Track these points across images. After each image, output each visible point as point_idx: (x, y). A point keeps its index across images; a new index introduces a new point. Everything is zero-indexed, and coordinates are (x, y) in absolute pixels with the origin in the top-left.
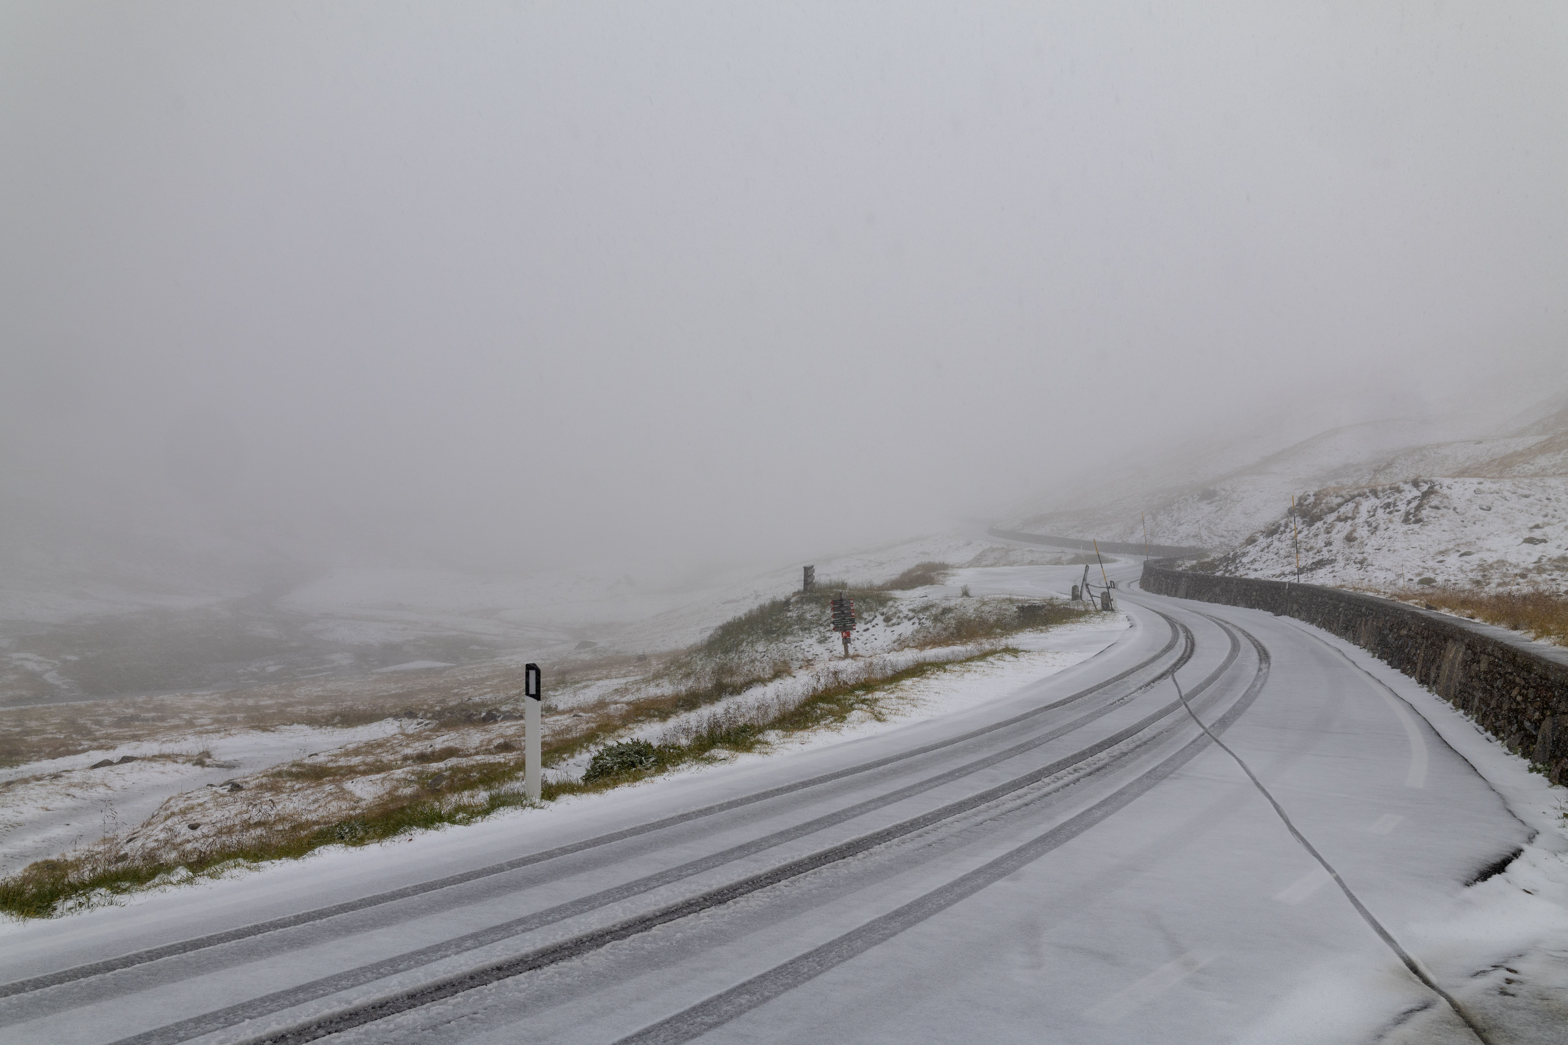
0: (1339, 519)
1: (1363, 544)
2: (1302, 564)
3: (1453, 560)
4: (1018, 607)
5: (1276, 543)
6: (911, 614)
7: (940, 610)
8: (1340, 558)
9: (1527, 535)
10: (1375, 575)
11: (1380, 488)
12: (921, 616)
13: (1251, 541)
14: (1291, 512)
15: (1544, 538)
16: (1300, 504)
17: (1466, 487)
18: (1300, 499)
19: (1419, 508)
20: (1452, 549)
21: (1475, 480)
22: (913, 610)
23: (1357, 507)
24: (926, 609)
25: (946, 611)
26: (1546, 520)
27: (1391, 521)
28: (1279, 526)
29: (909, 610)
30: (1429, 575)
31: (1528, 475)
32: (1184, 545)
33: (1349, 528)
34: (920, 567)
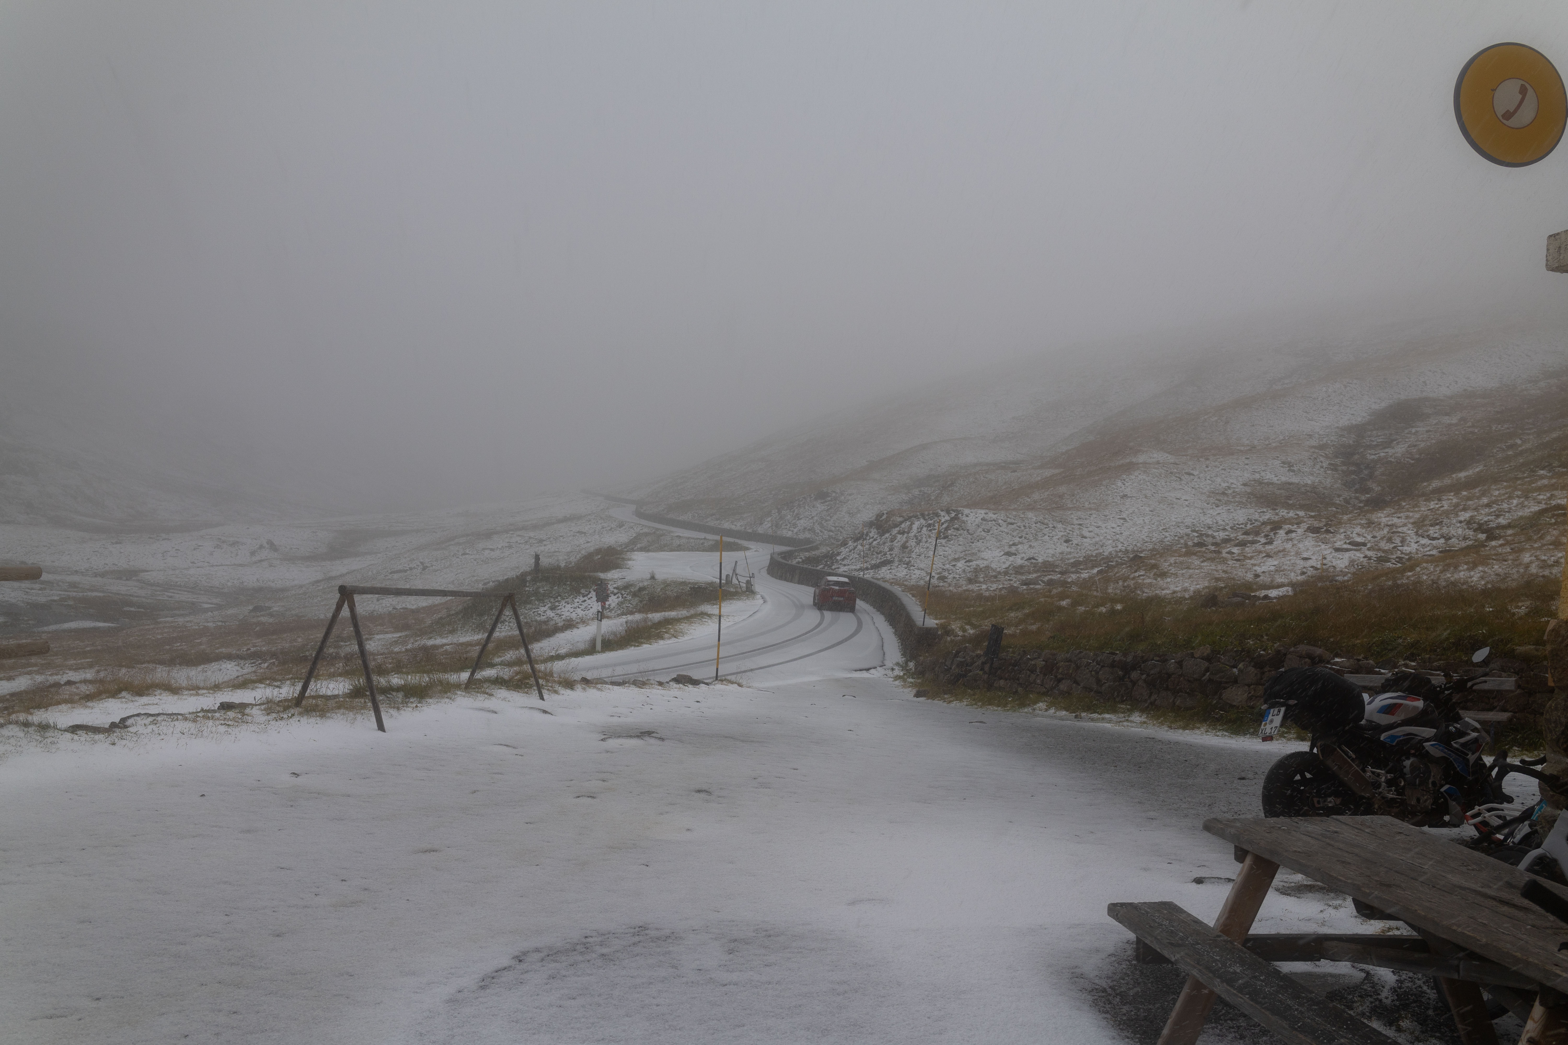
0: (900, 533)
1: (911, 551)
2: (873, 563)
3: (960, 564)
4: (690, 588)
5: (859, 547)
6: (616, 591)
7: (637, 588)
8: (896, 559)
9: (1007, 549)
10: (914, 572)
11: (926, 513)
12: (623, 592)
13: (844, 544)
14: (871, 524)
15: (1016, 552)
16: (877, 519)
17: (977, 516)
18: (877, 516)
19: (947, 529)
20: (962, 557)
21: (983, 512)
22: (618, 588)
23: (911, 525)
24: (627, 587)
25: (641, 589)
27: (930, 537)
28: (862, 534)
29: (614, 588)
30: (945, 574)
31: (1015, 509)
32: (802, 536)
33: (904, 539)
34: (598, 551)
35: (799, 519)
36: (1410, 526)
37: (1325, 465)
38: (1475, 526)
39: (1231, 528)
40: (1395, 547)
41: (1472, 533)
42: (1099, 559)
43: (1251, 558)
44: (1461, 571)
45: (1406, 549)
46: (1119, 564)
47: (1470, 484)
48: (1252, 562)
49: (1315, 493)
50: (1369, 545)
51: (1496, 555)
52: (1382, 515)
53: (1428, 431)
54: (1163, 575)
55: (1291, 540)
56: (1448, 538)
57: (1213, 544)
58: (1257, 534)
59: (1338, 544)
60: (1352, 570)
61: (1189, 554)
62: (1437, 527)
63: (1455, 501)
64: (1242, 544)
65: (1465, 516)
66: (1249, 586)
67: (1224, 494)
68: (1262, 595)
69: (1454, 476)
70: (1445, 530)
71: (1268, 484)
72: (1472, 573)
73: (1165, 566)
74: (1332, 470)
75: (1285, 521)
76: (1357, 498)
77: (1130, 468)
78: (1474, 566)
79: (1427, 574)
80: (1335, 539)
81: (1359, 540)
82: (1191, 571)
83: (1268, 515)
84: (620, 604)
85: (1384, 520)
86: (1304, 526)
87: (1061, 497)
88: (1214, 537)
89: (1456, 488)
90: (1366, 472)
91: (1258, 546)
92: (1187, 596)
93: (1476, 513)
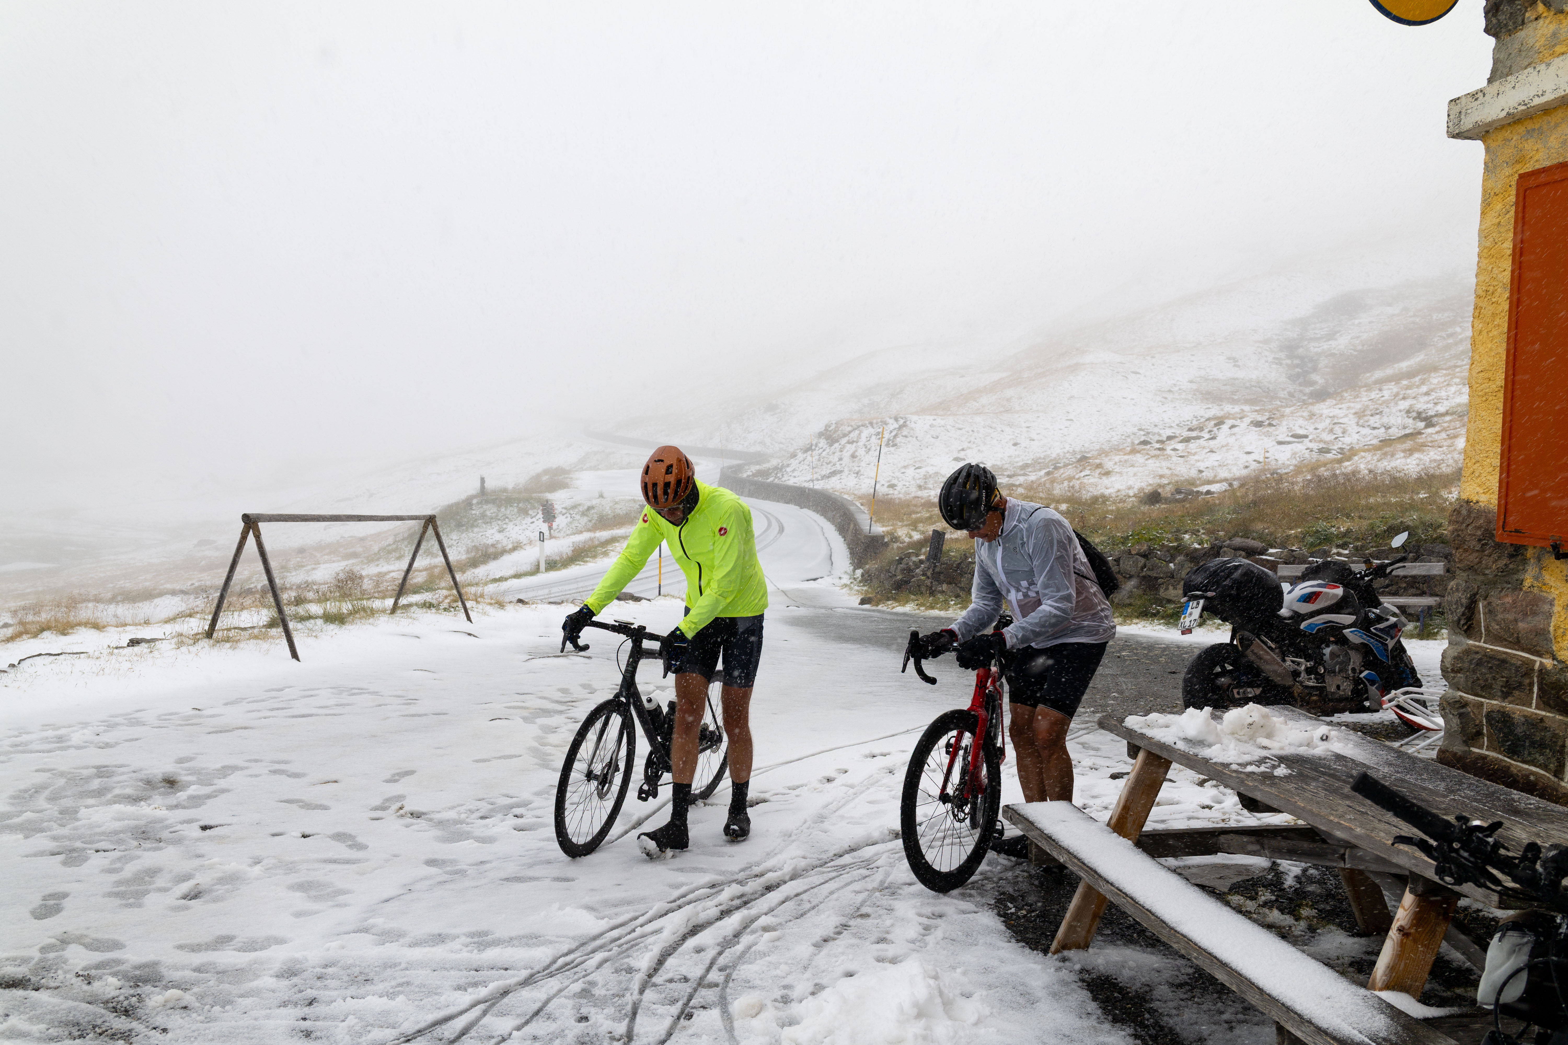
0: (849, 442)
1: (860, 460)
2: (823, 473)
3: (910, 472)
5: (809, 458)
6: (564, 511)
7: (586, 507)
8: (846, 470)
9: (956, 455)
11: (875, 421)
12: (572, 512)
13: (794, 456)
14: (820, 435)
16: (826, 430)
17: (925, 422)
18: (826, 426)
19: (895, 436)
20: (911, 464)
21: (932, 418)
22: (565, 508)
23: (860, 434)
24: (574, 507)
25: (589, 508)
26: (969, 445)
28: (812, 445)
29: (561, 508)
30: (894, 482)
31: (963, 414)
32: (752, 450)
33: (854, 449)
34: (546, 472)
35: (749, 432)
36: (1351, 416)
37: (1270, 359)
38: (1414, 414)
39: (1178, 425)
40: (1336, 438)
41: (1411, 421)
42: (1047, 461)
43: (1194, 454)
44: (1397, 459)
45: (1347, 440)
46: (1066, 465)
47: (1410, 374)
48: (1196, 457)
49: (1260, 387)
50: (1310, 437)
51: (1432, 442)
52: (1324, 407)
53: (1370, 322)
54: (1107, 473)
55: (1234, 434)
56: (1387, 428)
57: (1158, 442)
58: (1201, 429)
59: (1281, 438)
60: (1294, 462)
61: (1134, 451)
62: (1378, 417)
63: (1395, 390)
64: (1187, 440)
65: (1404, 405)
66: (1192, 482)
67: (1170, 391)
68: (1205, 491)
69: (1396, 366)
70: (1385, 420)
71: (1214, 380)
72: (1408, 461)
73: (1109, 464)
74: (1277, 364)
75: (1228, 416)
76: (1301, 391)
77: (1074, 369)
78: (1410, 452)
79: (1363, 464)
80: (1277, 433)
81: (1302, 432)
82: (1135, 469)
83: (1215, 411)
84: (569, 524)
85: (1326, 412)
86: (1247, 420)
87: (1008, 400)
88: (1160, 435)
89: (1396, 378)
90: (1310, 365)
91: (1202, 441)
92: (1131, 494)
93: (1415, 402)
